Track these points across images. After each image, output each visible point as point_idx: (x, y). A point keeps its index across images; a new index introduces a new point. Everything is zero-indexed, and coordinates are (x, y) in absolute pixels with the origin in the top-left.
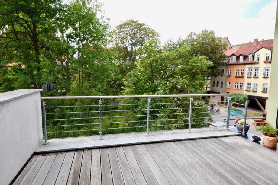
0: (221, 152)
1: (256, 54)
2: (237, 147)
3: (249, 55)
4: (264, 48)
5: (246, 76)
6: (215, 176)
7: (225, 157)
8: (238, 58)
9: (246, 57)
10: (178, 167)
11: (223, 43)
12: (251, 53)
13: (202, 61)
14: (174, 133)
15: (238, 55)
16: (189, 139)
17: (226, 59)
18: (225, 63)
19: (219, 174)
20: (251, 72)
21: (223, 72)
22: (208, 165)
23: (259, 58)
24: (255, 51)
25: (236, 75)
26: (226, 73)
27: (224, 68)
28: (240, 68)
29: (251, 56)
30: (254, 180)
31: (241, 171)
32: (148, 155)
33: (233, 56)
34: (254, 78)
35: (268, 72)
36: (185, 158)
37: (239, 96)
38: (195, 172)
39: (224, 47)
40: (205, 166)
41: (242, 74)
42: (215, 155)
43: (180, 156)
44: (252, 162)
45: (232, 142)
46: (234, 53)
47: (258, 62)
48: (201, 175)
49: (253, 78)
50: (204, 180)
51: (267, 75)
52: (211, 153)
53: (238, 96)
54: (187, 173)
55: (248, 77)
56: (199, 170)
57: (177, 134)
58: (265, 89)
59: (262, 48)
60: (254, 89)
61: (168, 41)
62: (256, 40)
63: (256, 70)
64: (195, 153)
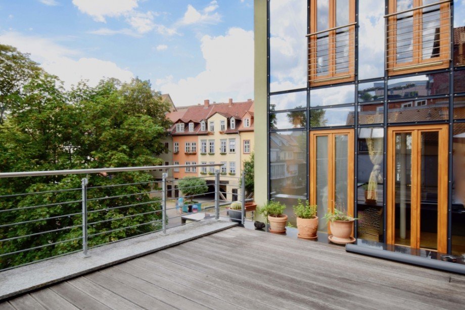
0: (229, 253)
1: (209, 121)
2: (244, 242)
3: (201, 121)
4: (219, 113)
5: (199, 152)
6: (242, 288)
7: (239, 259)
8: (187, 125)
9: (197, 125)
10: (178, 295)
11: (164, 102)
12: (202, 120)
13: (147, 124)
14: (139, 242)
15: (187, 122)
16: (170, 245)
17: (171, 126)
18: (169, 133)
19: (246, 284)
20: (205, 147)
21: (168, 147)
22: (223, 277)
23: (213, 127)
24: (208, 117)
25: (186, 152)
26: (172, 148)
27: (168, 141)
28: (190, 140)
29: (203, 124)
30: (291, 276)
31: (270, 270)
32: (105, 293)
33: (180, 122)
34: (210, 154)
35: (225, 146)
36: (180, 278)
37: (195, 181)
38: (210, 293)
39: (166, 107)
40: (220, 280)
41: (194, 149)
42: (223, 259)
43: (170, 276)
44: (273, 255)
45: (233, 237)
46: (181, 118)
47: (212, 132)
48: (222, 295)
49: (208, 155)
50: (231, 301)
51: (225, 151)
52: (215, 258)
53: (193, 182)
54: (199, 299)
55: (202, 154)
56: (215, 288)
57: (144, 243)
58: (224, 170)
59: (216, 113)
60: (211, 170)
61: (80, 84)
62: (207, 102)
63: (211, 144)
64: (193, 265)
